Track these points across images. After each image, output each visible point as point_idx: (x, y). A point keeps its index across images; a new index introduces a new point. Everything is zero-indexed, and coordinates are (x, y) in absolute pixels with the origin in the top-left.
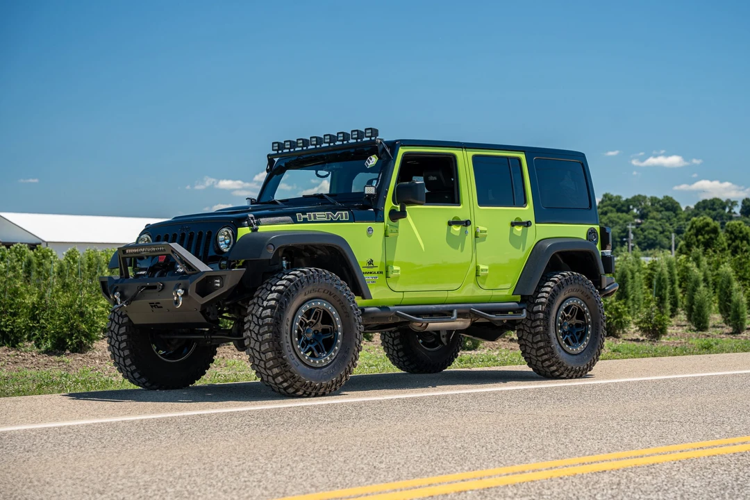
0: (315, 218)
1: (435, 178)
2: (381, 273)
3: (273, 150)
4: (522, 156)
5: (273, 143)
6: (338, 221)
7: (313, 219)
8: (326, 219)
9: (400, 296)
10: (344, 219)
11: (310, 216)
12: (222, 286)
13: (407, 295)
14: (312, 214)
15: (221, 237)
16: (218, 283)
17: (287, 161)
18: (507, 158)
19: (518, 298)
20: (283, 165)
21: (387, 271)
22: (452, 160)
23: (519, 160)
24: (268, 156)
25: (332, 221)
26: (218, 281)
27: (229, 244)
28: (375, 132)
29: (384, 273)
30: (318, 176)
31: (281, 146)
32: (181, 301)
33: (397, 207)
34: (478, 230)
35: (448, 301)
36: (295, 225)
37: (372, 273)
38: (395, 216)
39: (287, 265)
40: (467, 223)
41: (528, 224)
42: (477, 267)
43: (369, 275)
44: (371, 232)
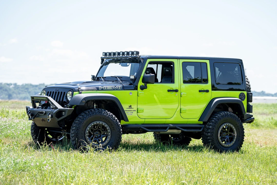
2: (135, 111)
3: (103, 55)
4: (208, 62)
5: (103, 53)
6: (117, 90)
7: (106, 89)
8: (111, 89)
9: (143, 120)
10: (119, 89)
11: (105, 87)
12: (65, 115)
13: (146, 120)
15: (68, 95)
16: (64, 113)
17: (109, 60)
18: (200, 63)
19: (201, 122)
20: (108, 61)
21: (137, 110)
22: (172, 63)
23: (206, 63)
24: (101, 58)
25: (114, 90)
27: (70, 98)
29: (136, 111)
31: (106, 54)
32: (50, 120)
33: (143, 84)
34: (182, 94)
35: (166, 123)
36: (98, 91)
37: (130, 111)
38: (142, 88)
39: (96, 106)
40: (176, 91)
41: (207, 91)
42: (180, 109)
43: (130, 112)
44: (131, 94)
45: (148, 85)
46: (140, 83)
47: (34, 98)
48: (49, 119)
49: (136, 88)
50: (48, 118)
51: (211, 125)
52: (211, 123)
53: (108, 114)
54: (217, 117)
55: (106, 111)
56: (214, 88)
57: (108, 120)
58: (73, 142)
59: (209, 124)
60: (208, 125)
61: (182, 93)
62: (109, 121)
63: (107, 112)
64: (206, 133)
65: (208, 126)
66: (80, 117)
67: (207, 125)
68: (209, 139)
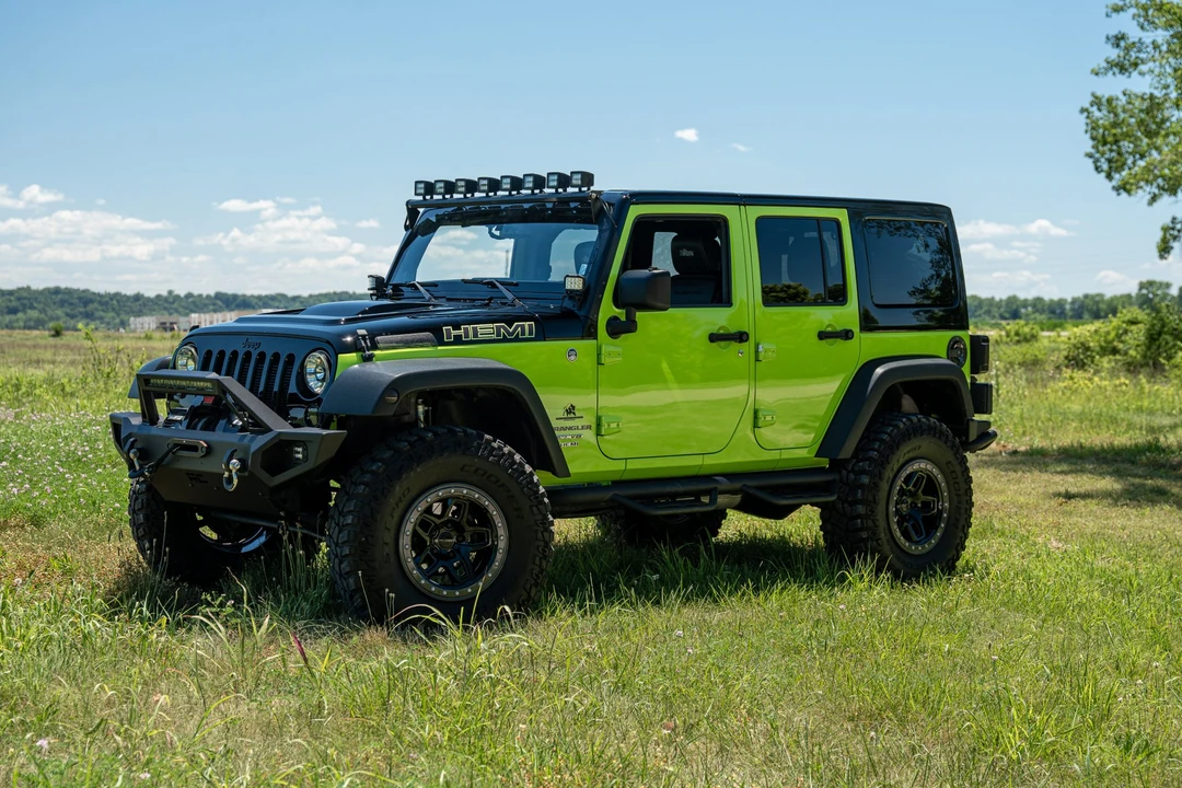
0: (475, 335)
1: (691, 253)
2: (589, 427)
3: (416, 194)
4: (842, 215)
5: (417, 182)
6: (517, 339)
7: (471, 337)
8: (494, 336)
9: (620, 466)
10: (527, 336)
11: (466, 330)
12: (306, 458)
13: (632, 465)
14: (470, 327)
15: (310, 367)
16: (299, 453)
17: (441, 212)
18: (818, 220)
19: (825, 462)
20: (434, 219)
21: (599, 425)
22: (719, 226)
23: (837, 223)
24: (408, 203)
25: (505, 340)
26: (300, 449)
27: (323, 380)
28: (588, 179)
29: (594, 426)
30: (493, 236)
31: (429, 188)
32: (235, 481)
33: (621, 313)
34: (760, 350)
35: (702, 472)
36: (439, 348)
37: (570, 428)
38: (617, 329)
39: (426, 413)
40: (741, 337)
41: (847, 335)
42: (756, 412)
43: (567, 432)
44: (573, 358)
45: (640, 316)
46: (607, 309)
47: (152, 381)
48: (230, 480)
49: (591, 333)
50: (226, 474)
51: (864, 472)
52: (865, 465)
53: (494, 449)
54: (885, 437)
55: (487, 436)
56: (868, 324)
57: (493, 479)
58: (346, 579)
59: (856, 468)
60: (853, 471)
61: (760, 346)
62: (498, 481)
63: (488, 442)
64: (846, 505)
65: (852, 476)
66: (374, 468)
67: (849, 472)
68: (861, 530)
